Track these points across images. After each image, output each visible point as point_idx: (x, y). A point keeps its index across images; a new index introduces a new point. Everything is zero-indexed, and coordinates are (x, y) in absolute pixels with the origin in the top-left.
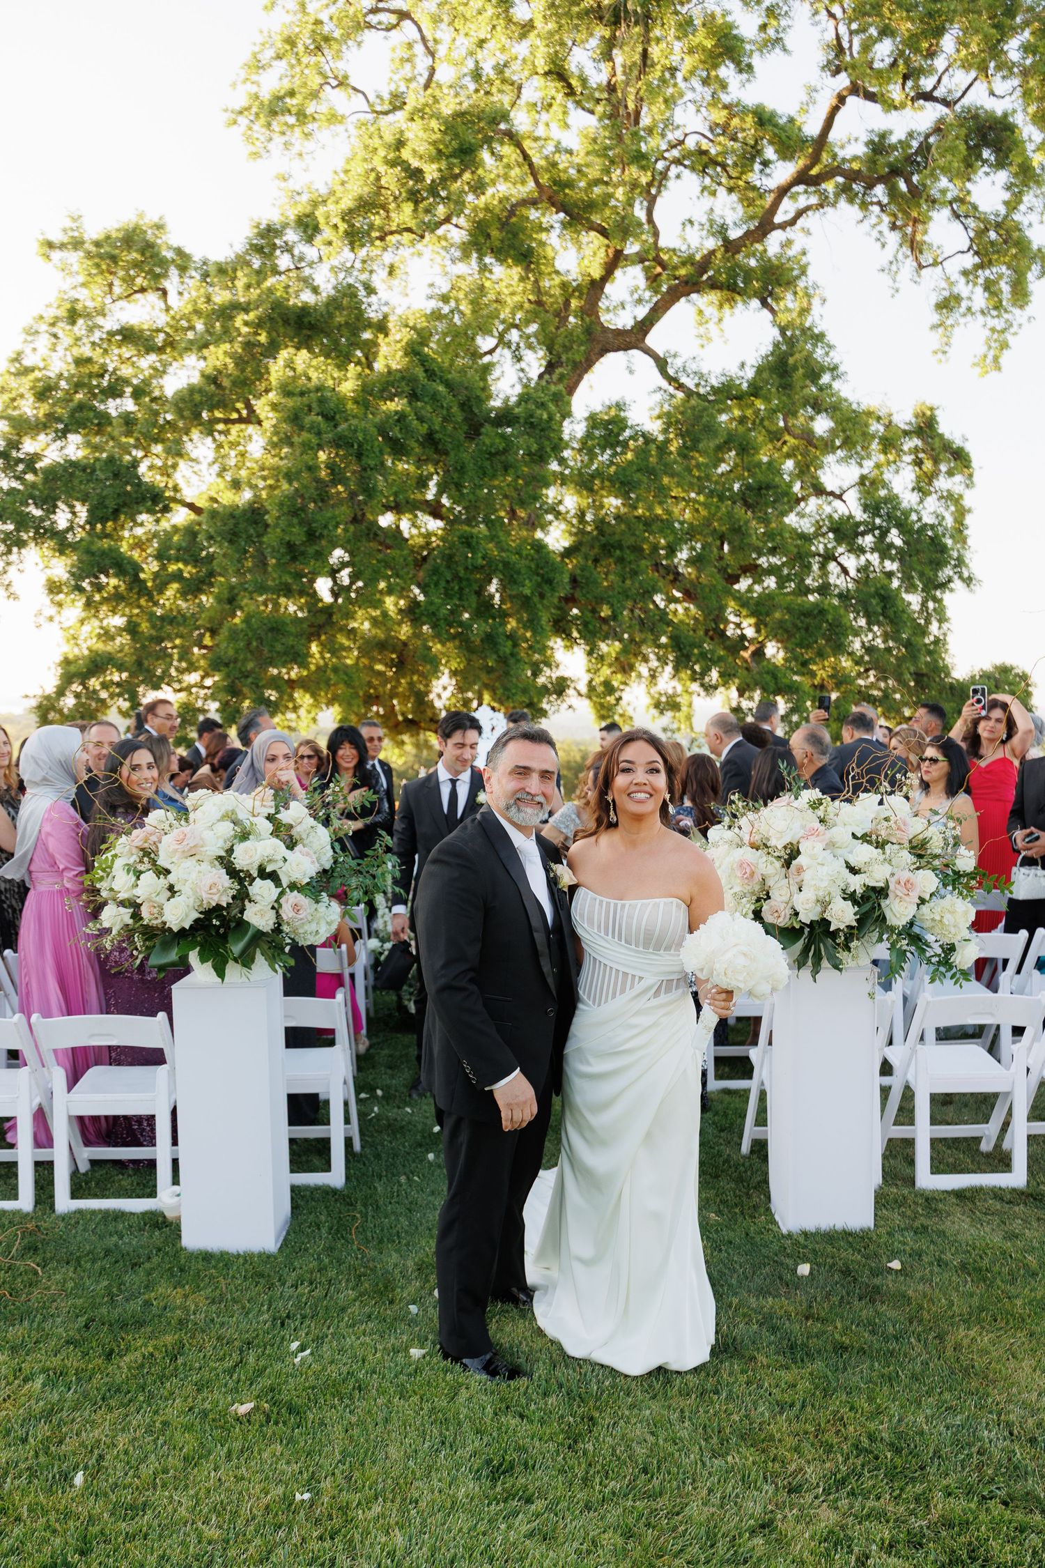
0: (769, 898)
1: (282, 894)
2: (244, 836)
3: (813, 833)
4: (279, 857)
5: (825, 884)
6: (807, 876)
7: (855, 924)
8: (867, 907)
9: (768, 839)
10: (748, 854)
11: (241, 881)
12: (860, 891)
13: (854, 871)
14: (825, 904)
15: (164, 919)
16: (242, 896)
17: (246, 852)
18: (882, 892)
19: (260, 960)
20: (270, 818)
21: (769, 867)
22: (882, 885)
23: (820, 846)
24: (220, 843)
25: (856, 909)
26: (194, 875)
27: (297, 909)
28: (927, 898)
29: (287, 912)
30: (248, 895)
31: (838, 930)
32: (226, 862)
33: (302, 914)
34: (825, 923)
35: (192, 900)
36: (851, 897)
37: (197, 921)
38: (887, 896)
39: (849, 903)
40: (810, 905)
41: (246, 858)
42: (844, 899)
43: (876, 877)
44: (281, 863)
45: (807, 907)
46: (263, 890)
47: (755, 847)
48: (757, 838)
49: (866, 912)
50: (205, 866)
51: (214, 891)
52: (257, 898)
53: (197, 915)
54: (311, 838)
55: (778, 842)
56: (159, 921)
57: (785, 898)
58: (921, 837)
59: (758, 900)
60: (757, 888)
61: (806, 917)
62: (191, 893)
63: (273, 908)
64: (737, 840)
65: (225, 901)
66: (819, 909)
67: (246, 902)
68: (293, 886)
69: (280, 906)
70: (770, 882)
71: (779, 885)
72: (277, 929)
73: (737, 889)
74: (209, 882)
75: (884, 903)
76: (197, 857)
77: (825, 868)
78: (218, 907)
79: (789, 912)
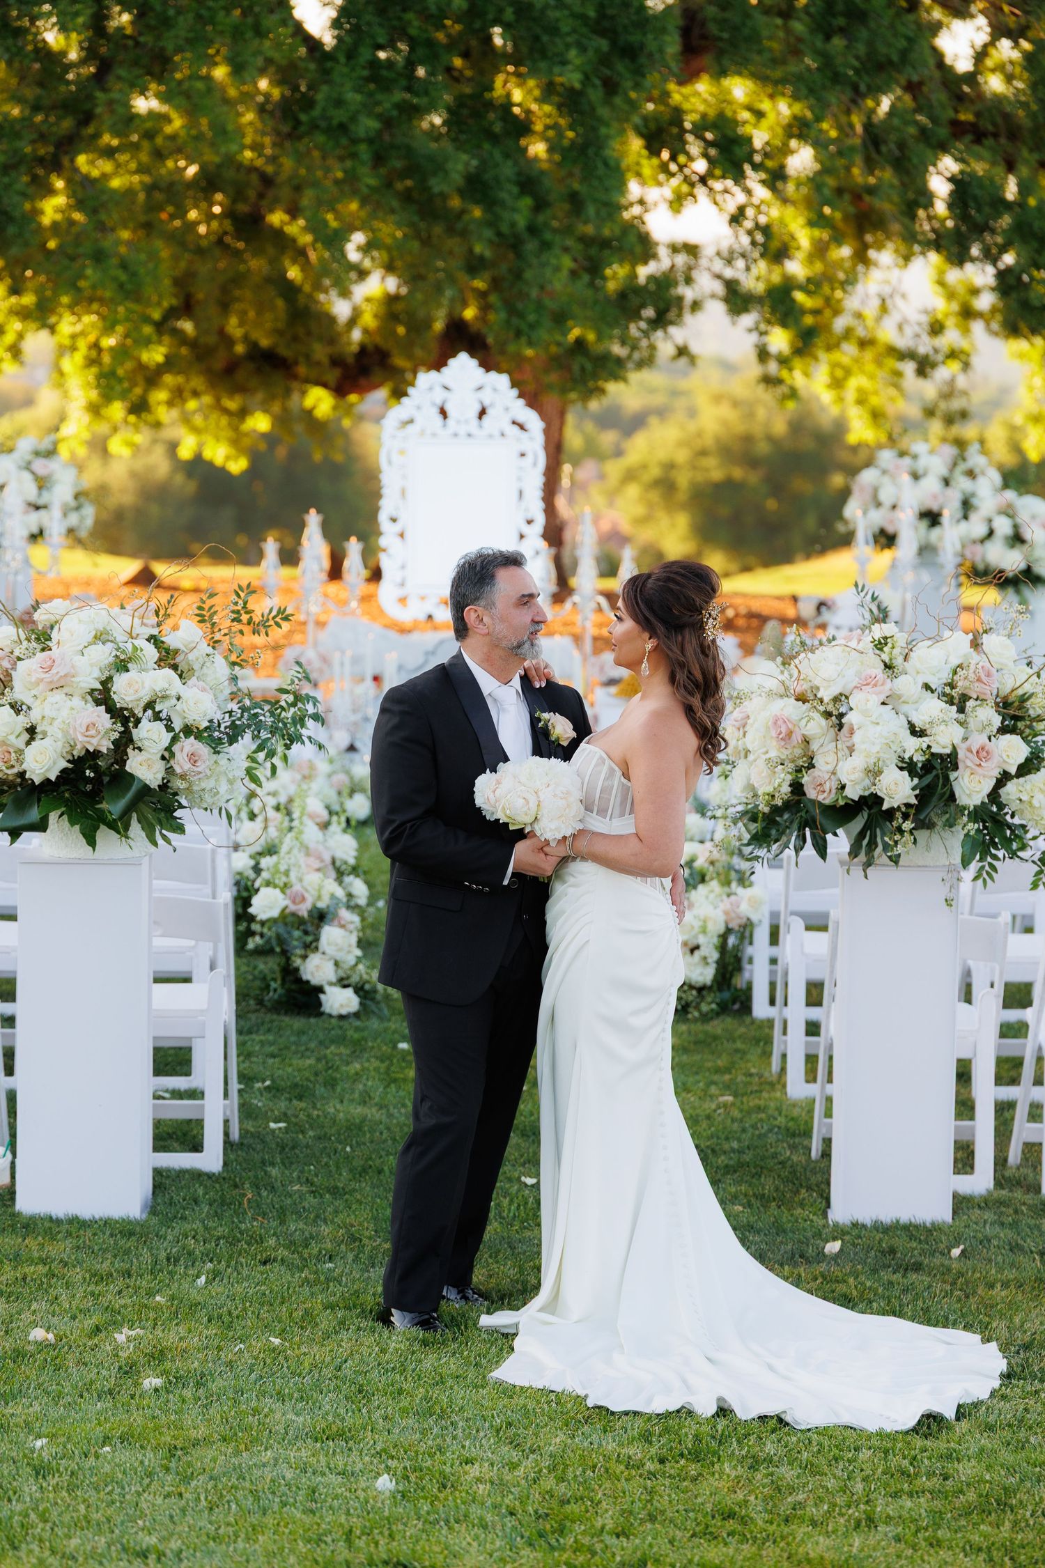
0: (811, 766)
1: (174, 740)
2: (122, 665)
3: (868, 683)
4: (173, 693)
5: (877, 748)
6: (857, 738)
7: (914, 801)
8: (928, 779)
9: (818, 689)
10: (791, 708)
11: (125, 722)
12: (919, 758)
13: (916, 732)
14: (875, 772)
15: (24, 767)
16: (124, 743)
17: (130, 685)
18: (950, 761)
19: (136, 829)
20: (153, 639)
21: (816, 726)
22: (948, 751)
23: (875, 700)
24: (96, 674)
25: (916, 781)
26: (65, 713)
27: (193, 759)
28: (1013, 771)
29: (181, 763)
30: (131, 741)
31: (893, 808)
32: (103, 697)
33: (201, 767)
34: (876, 800)
35: (60, 744)
36: (909, 767)
37: (64, 771)
38: (956, 768)
39: (906, 773)
40: (858, 775)
41: (127, 690)
42: (901, 769)
43: (942, 741)
44: (174, 701)
45: (853, 777)
46: (150, 734)
47: (802, 699)
48: (802, 687)
49: (928, 786)
50: (77, 702)
51: (93, 732)
52: (145, 744)
53: (64, 764)
54: (205, 670)
55: (827, 694)
56: (15, 771)
57: (830, 768)
58: (1020, 692)
59: (799, 770)
60: (798, 752)
61: (853, 793)
62: (60, 735)
63: (163, 758)
64: (782, 690)
65: (105, 746)
66: (867, 782)
67: (129, 751)
68: (188, 731)
69: (172, 755)
70: (814, 746)
71: (825, 749)
72: (164, 787)
73: (773, 754)
74: (86, 721)
75: (953, 775)
76: (66, 690)
77: (879, 728)
78: (96, 754)
79: (834, 785)
